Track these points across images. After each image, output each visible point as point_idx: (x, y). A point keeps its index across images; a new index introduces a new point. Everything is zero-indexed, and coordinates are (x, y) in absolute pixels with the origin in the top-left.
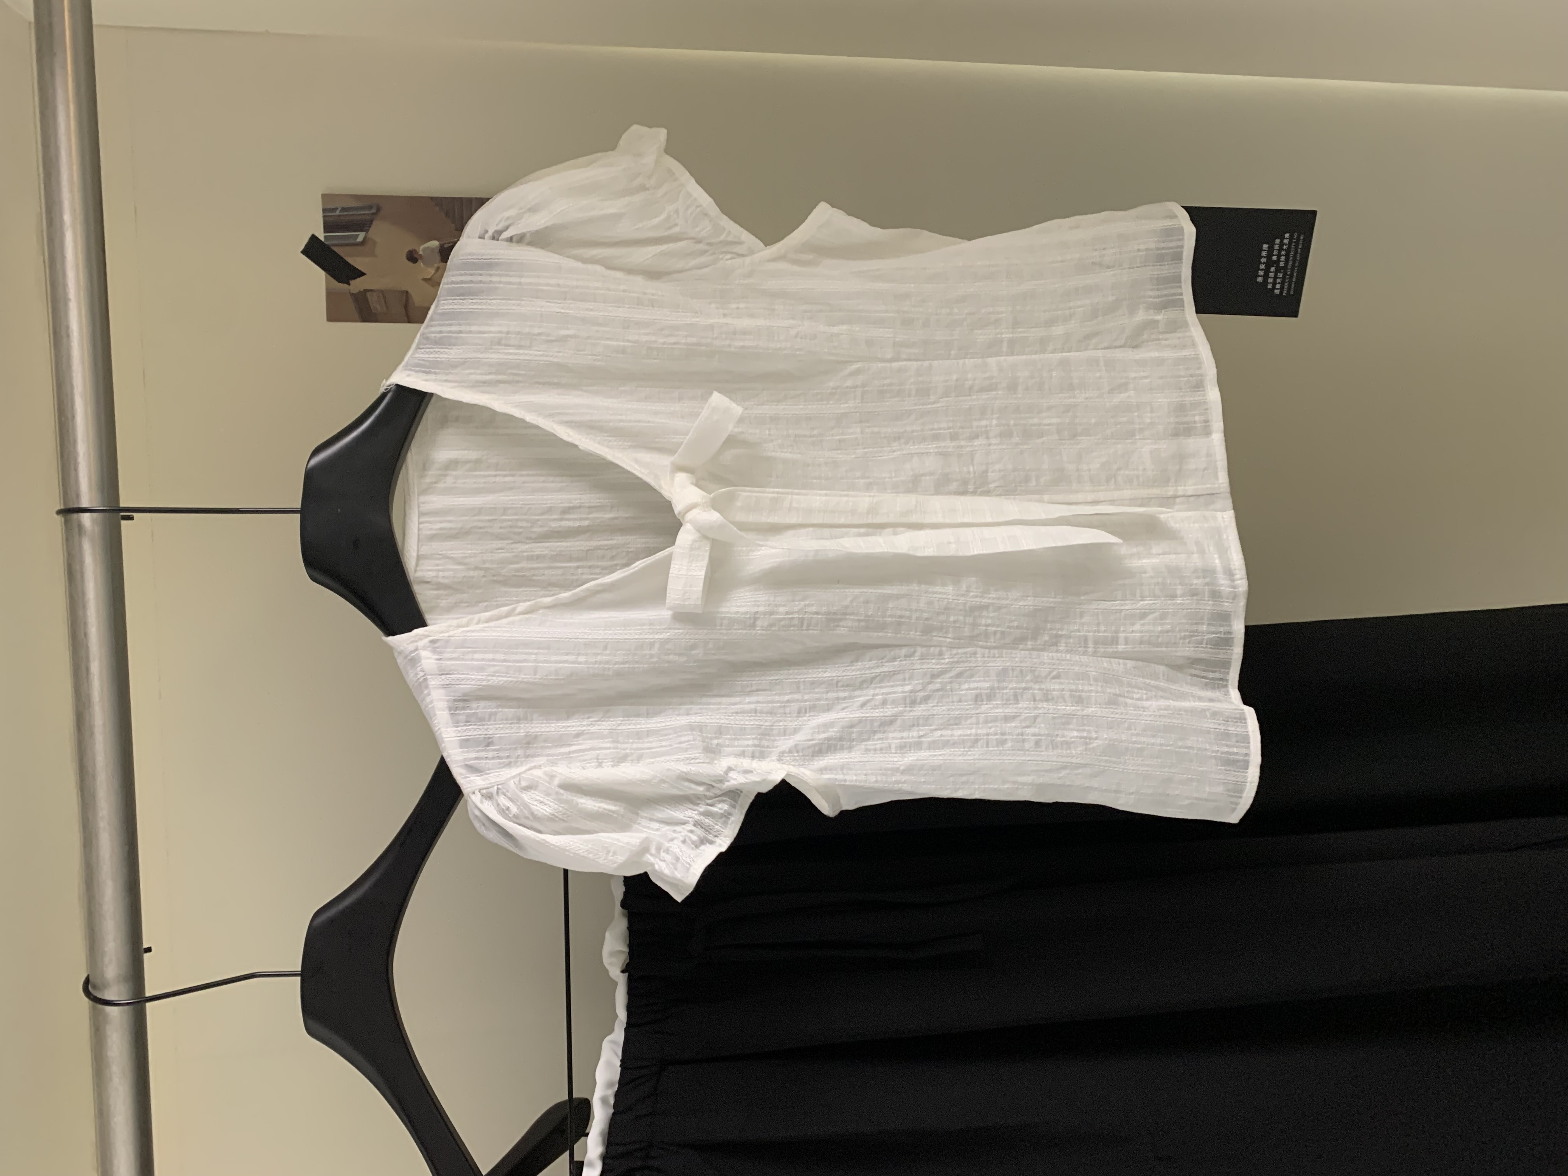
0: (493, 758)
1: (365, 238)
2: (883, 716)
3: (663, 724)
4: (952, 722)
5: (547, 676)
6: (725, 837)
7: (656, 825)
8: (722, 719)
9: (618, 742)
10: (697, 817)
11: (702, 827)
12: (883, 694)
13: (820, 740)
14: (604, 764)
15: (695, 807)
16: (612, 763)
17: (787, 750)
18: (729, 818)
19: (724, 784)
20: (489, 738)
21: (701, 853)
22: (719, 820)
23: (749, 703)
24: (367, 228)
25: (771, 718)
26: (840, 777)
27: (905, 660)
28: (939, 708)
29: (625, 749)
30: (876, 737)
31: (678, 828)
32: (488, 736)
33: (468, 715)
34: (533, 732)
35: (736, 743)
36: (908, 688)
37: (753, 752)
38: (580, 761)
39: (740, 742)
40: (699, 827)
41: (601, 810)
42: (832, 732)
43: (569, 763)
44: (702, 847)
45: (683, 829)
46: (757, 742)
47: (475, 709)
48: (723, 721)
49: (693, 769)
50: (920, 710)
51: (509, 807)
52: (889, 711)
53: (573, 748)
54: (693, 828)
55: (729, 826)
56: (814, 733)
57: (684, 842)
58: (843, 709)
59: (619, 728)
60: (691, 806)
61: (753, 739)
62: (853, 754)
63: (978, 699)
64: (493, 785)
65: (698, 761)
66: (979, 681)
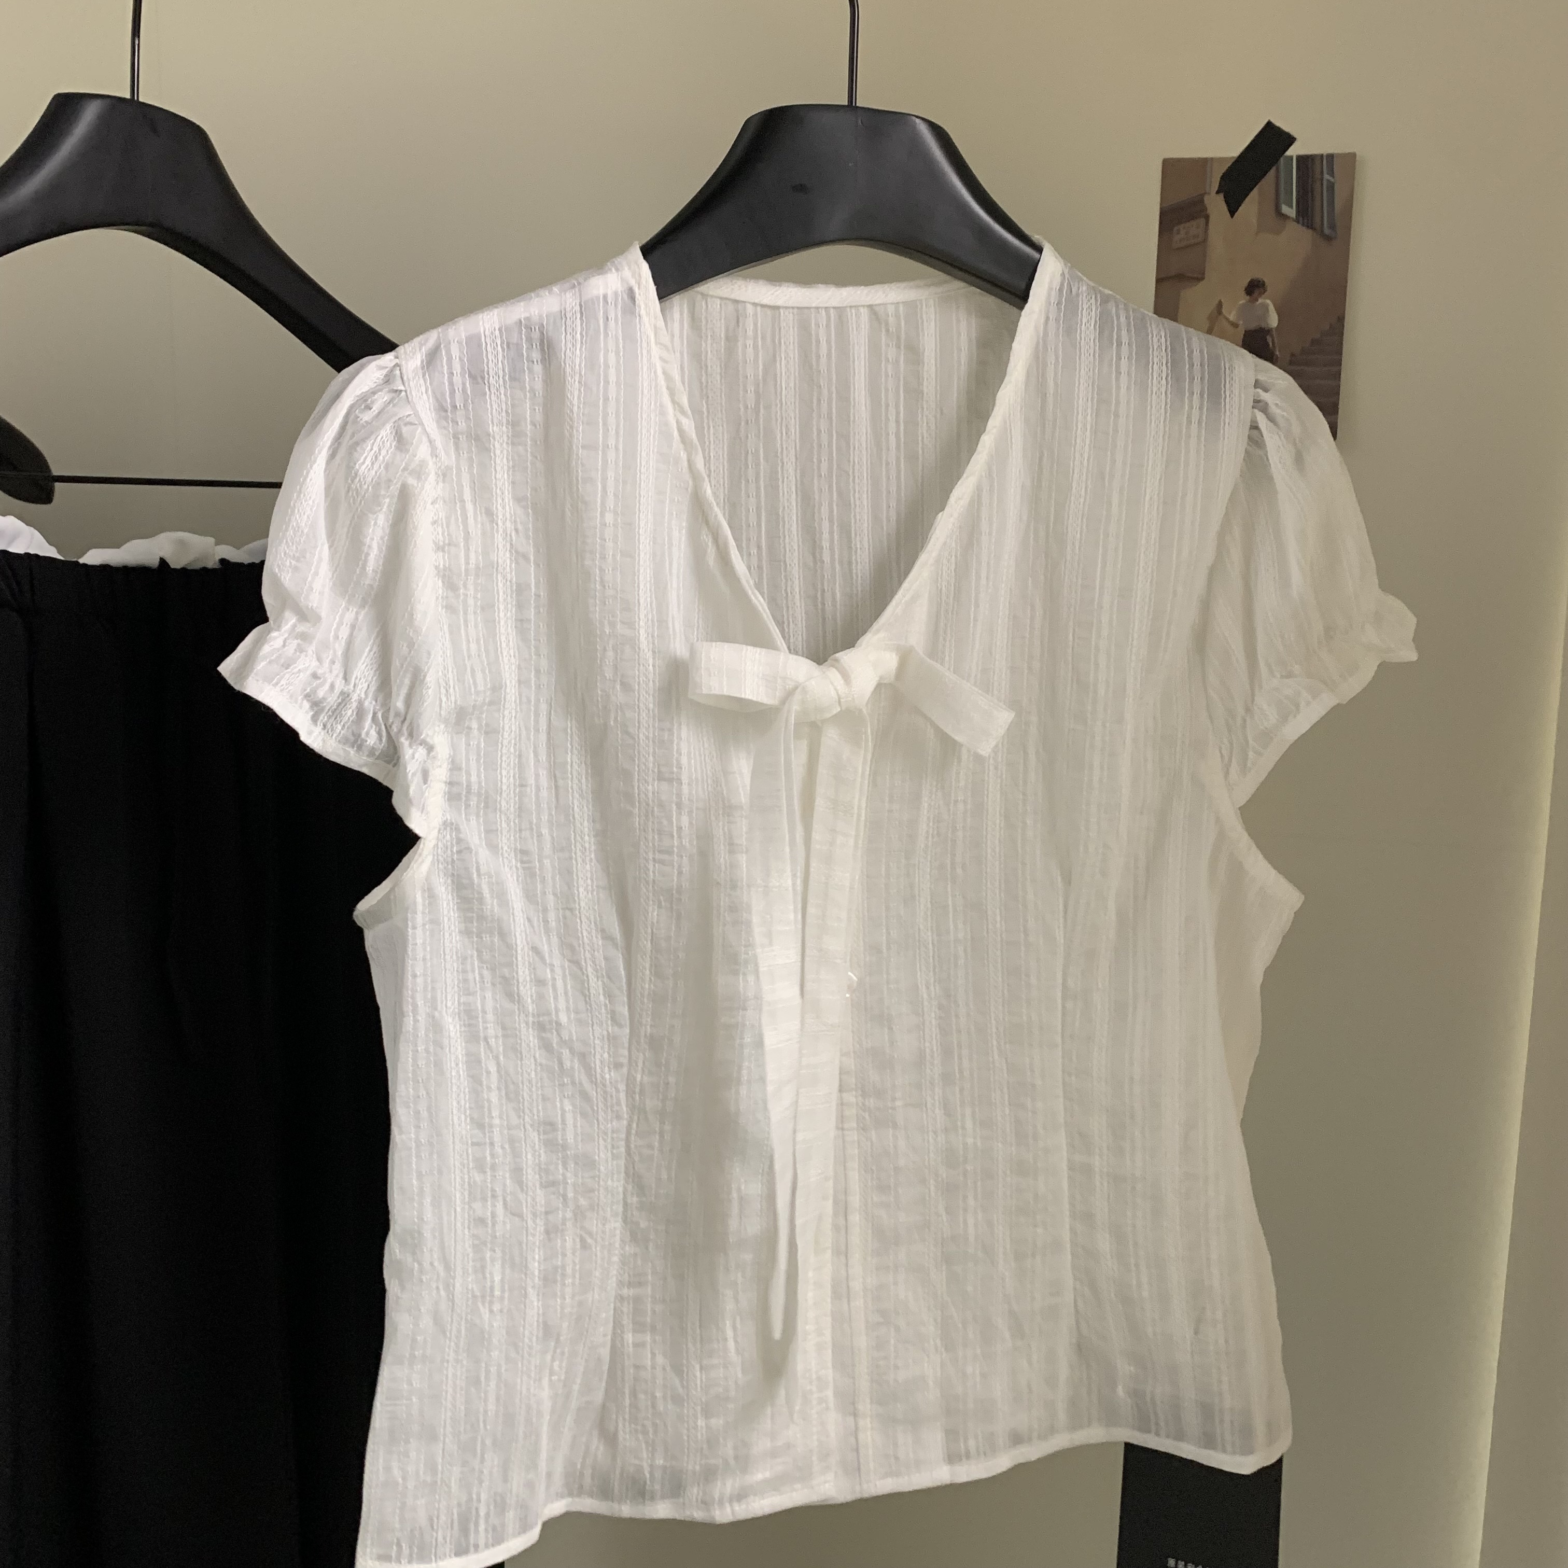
0: (451, 384)
1: (1285, 217)
2: (518, 982)
3: (504, 645)
4: (512, 1087)
5: (583, 465)
6: (324, 741)
7: (344, 633)
8: (509, 735)
9: (477, 576)
10: (355, 697)
11: (340, 704)
12: (554, 979)
13: (479, 885)
14: (441, 554)
15: (370, 695)
16: (441, 566)
17: (461, 836)
18: (353, 747)
19: (406, 739)
20: (483, 378)
21: (296, 702)
22: (350, 731)
23: (537, 776)
24: (1301, 219)
25: (512, 809)
26: (419, 919)
27: (607, 1013)
28: (533, 1066)
29: (465, 586)
30: (486, 973)
31: (338, 668)
32: (487, 376)
33: (518, 346)
34: (494, 446)
35: (473, 757)
36: (563, 1018)
37: (458, 784)
38: (448, 518)
39: (473, 764)
40: (340, 700)
41: (366, 549)
42: (491, 904)
43: (445, 501)
44: (307, 705)
45: (337, 676)
46: (475, 787)
47: (528, 356)
48: (506, 735)
49: (430, 691)
50: (530, 1038)
51: (370, 409)
52: (527, 991)
53: (470, 507)
54: (337, 691)
55: (341, 746)
56: (490, 877)
57: (315, 676)
58: (529, 920)
59: (500, 578)
60: (373, 689)
61: (480, 783)
62: (456, 937)
63: (548, 1126)
64: (406, 384)
65: (444, 699)
66: (575, 1126)
